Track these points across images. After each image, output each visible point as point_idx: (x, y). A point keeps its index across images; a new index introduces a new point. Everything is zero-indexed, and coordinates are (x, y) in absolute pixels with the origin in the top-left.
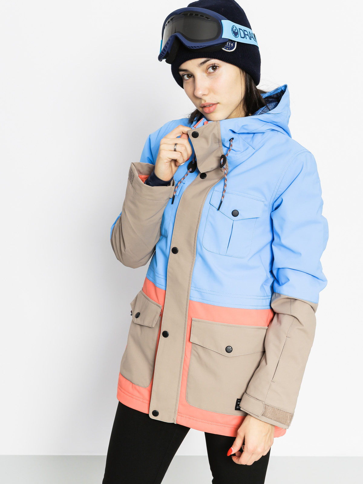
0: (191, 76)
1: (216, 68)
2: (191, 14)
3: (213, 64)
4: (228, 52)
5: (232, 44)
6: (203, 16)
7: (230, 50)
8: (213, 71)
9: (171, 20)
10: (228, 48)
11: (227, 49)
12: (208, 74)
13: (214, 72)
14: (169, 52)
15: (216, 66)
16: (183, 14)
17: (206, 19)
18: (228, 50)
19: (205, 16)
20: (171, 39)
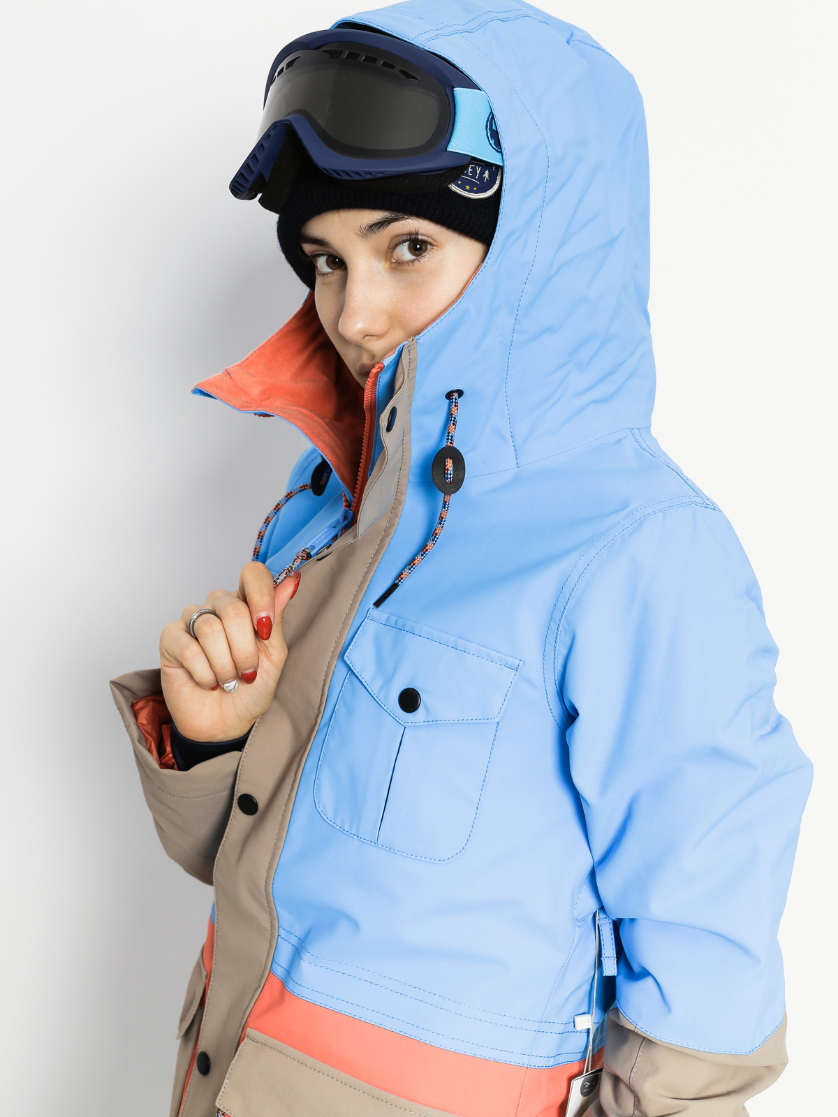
0: (338, 263)
1: (424, 247)
2: (353, 56)
3: (410, 234)
4: (470, 199)
5: (486, 174)
6: (392, 67)
7: (476, 192)
8: (413, 257)
9: (289, 65)
10: (472, 184)
11: (467, 188)
12: (393, 265)
13: (413, 261)
14: (267, 175)
15: (424, 243)
16: (325, 51)
17: (403, 77)
18: (470, 191)
19: (398, 68)
20: (272, 133)
